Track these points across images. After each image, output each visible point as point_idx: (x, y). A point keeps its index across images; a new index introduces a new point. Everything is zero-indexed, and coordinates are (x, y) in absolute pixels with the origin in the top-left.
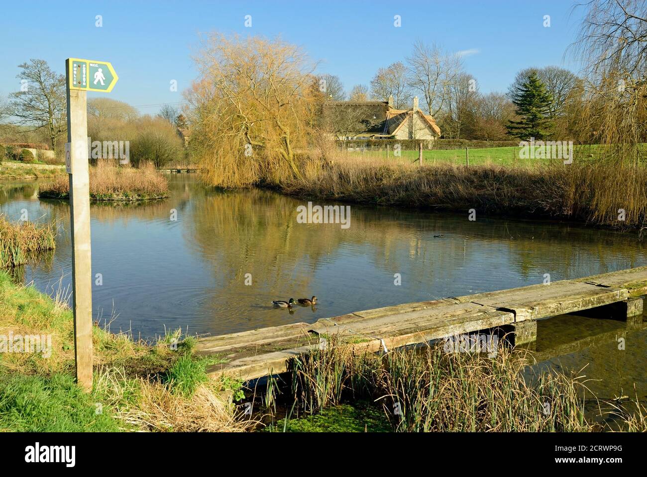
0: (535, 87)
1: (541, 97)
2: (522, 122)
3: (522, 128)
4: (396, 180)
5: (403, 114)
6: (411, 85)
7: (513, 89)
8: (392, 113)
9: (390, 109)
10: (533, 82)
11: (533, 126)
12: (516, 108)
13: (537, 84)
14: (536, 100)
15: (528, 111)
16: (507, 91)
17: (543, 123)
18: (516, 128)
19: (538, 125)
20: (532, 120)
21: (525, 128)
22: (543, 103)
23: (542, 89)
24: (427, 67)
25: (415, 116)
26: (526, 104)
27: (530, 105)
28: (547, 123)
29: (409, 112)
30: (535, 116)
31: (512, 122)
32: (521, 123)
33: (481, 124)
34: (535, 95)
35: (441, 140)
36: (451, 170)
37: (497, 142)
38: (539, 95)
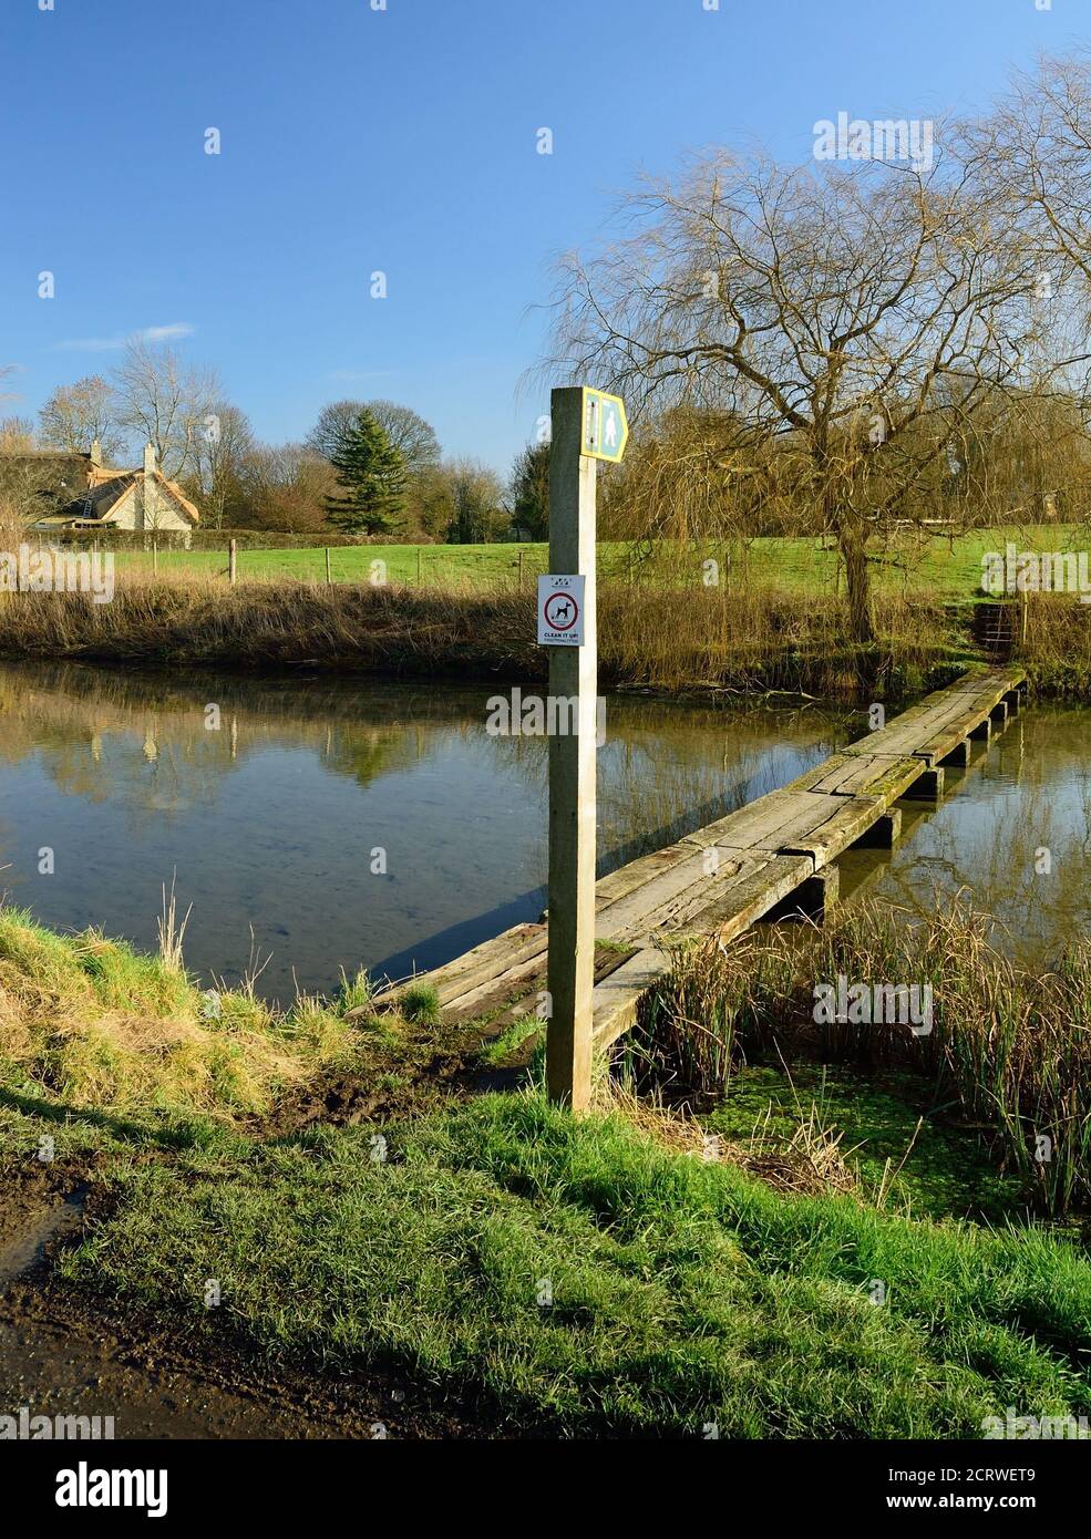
0: (371, 437)
1: (382, 455)
2: (349, 499)
3: (350, 510)
4: (198, 612)
5: (123, 479)
6: (123, 423)
7: (315, 437)
8: (99, 475)
9: (95, 469)
10: (366, 427)
11: (369, 508)
12: (338, 473)
13: (375, 430)
14: (374, 461)
15: (360, 479)
16: (304, 441)
17: (387, 503)
18: (338, 510)
19: (378, 506)
20: (367, 497)
21: (354, 511)
22: (386, 467)
23: (383, 440)
24: (152, 389)
25: (150, 485)
26: (356, 466)
27: (363, 468)
28: (394, 503)
29: (137, 475)
30: (374, 489)
31: (331, 499)
32: (349, 501)
33: (279, 503)
34: (371, 452)
35: (210, 531)
36: (306, 591)
37: (310, 535)
38: (378, 452)
